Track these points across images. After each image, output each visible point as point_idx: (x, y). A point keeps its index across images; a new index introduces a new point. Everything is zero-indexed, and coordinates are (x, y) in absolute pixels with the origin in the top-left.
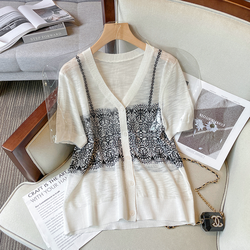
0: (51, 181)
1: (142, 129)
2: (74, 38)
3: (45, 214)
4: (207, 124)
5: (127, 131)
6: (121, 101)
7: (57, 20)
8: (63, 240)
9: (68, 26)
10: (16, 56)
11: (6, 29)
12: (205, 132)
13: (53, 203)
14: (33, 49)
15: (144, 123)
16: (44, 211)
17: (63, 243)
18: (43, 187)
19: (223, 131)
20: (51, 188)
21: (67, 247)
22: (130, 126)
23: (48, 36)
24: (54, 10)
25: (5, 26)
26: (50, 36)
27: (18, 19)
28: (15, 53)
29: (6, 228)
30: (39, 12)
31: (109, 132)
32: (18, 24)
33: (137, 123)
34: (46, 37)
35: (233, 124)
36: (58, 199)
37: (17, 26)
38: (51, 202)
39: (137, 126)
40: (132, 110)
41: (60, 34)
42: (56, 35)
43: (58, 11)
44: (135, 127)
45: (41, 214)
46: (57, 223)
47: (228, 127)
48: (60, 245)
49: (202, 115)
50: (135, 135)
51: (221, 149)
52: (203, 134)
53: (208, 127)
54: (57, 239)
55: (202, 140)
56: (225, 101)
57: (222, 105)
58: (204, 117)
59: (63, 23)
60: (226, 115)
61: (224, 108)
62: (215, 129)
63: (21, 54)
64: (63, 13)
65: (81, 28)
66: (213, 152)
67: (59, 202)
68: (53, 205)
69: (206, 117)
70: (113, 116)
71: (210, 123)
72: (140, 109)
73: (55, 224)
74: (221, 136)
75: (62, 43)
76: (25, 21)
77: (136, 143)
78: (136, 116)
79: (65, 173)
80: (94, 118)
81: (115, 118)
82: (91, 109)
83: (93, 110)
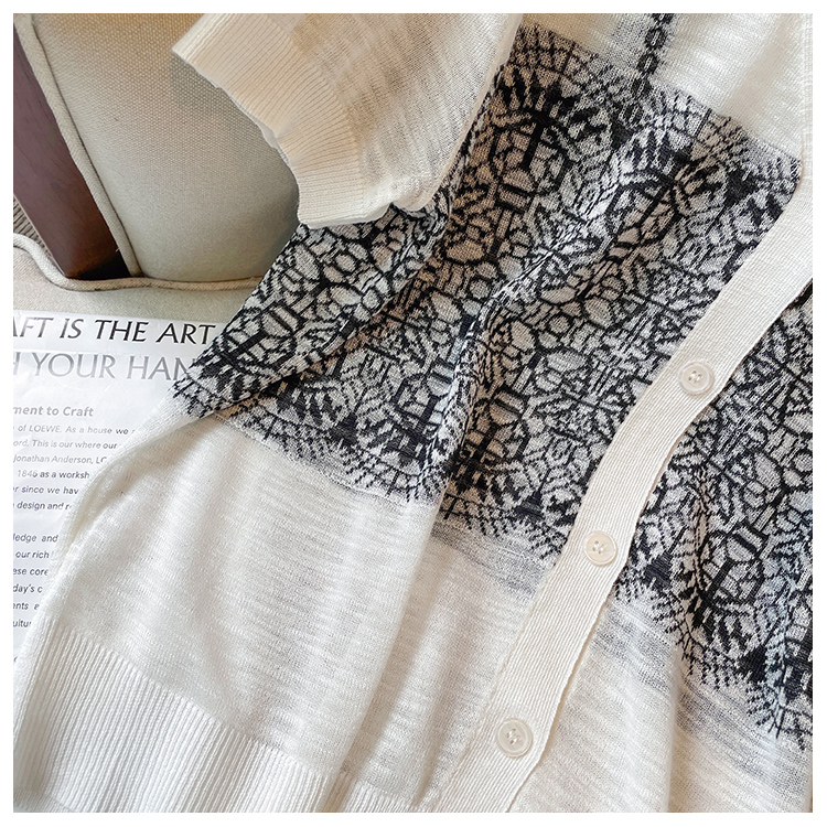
20: (75, 363)
36: (51, 453)
80: (615, 146)
81: (727, 231)
82: (640, 67)
83: (648, 88)
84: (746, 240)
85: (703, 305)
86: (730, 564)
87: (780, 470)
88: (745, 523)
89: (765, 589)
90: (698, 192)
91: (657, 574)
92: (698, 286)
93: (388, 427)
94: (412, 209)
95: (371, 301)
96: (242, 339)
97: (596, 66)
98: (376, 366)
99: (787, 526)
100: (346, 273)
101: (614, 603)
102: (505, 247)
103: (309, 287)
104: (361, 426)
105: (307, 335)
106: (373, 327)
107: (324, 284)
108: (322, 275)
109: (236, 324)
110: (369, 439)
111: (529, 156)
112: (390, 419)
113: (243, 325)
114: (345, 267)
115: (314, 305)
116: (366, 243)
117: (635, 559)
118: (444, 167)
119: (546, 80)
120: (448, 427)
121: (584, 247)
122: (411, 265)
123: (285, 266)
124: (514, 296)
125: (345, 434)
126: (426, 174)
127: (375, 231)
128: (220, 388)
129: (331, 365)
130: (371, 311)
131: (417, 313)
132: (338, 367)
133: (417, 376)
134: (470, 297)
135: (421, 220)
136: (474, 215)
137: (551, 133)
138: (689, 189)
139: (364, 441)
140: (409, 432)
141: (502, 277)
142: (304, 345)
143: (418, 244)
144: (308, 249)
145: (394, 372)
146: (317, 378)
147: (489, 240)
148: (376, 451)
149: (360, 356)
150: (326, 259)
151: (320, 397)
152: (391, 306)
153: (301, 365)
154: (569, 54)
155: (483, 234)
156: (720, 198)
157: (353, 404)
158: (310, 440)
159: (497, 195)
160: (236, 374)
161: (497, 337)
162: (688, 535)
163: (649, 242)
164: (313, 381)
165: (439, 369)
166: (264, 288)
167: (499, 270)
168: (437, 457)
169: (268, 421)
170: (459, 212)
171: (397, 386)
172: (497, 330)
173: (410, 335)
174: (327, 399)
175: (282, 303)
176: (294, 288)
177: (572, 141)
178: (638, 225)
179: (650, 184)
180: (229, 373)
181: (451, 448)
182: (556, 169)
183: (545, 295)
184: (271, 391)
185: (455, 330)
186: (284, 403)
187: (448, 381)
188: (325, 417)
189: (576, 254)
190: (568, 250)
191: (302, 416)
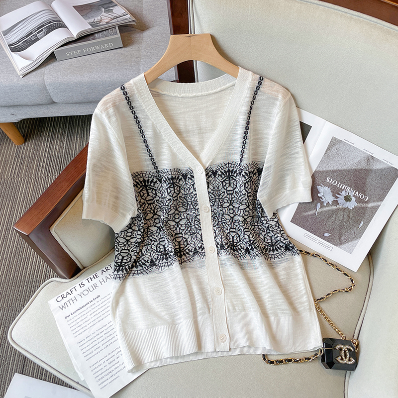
0: (89, 280)
1: (232, 202)
2: (133, 51)
3: (77, 329)
4: (340, 195)
5: (208, 204)
6: (198, 157)
7: (107, 23)
8: (103, 371)
9: (125, 32)
10: (46, 81)
11: (32, 38)
12: (335, 207)
13: (90, 313)
14: (69, 69)
15: (236, 192)
16: (77, 326)
17: (103, 375)
18: (78, 287)
19: (365, 209)
20: (88, 290)
21: (109, 380)
22: (213, 196)
23: (93, 49)
24: (106, 6)
25: (31, 33)
26: (95, 48)
27: (50, 22)
28: (44, 75)
29: (23, 346)
30: (82, 11)
31: (180, 206)
32: (49, 30)
33: (224, 192)
34: (89, 50)
35: (381, 198)
36: (97, 308)
37: (47, 33)
38: (87, 311)
39: (225, 196)
40: (216, 171)
41: (111, 45)
42: (105, 47)
43: (111, 7)
44: (221, 198)
45: (72, 328)
46: (94, 344)
47: (374, 201)
48: (98, 378)
49: (330, 180)
50: (221, 210)
51: (360, 237)
52: (333, 211)
53: (341, 200)
54: (94, 367)
55: (331, 221)
56: (370, 158)
57: (363, 165)
58: (335, 182)
59: (117, 27)
60: (371, 181)
61: (367, 170)
62: (352, 205)
63: (51, 77)
64: (118, 11)
65: (146, 34)
66: (347, 241)
67: (97, 312)
68: (90, 317)
69: (338, 184)
70: (185, 179)
71: (344, 194)
72: (229, 169)
73: (92, 345)
74: (362, 215)
75: (114, 60)
76: (60, 25)
77: (223, 224)
78: (222, 181)
79: (109, 268)
80: (161, 183)
81: (189, 184)
82: (155, 169)
83: (159, 171)
84: (193, 183)
85: (196, 197)
86: (233, 237)
87: (229, 215)
88: (230, 228)
89: (241, 237)
90: (179, 181)
91: (222, 247)
92: (192, 195)
93: (159, 256)
94: (135, 216)
95: (139, 237)
96: (120, 261)
97: (148, 173)
98: (149, 248)
99: (237, 224)
100: (130, 236)
101: (219, 257)
102: (156, 211)
103: (125, 243)
104: (154, 260)
105: (132, 252)
106: (143, 241)
107: (128, 241)
108: (126, 240)
109: (117, 259)
110: (158, 261)
111: (148, 193)
112: (159, 255)
113: (118, 258)
114: (129, 235)
115: (129, 246)
116: (131, 228)
117: (218, 247)
118: (136, 205)
119: (141, 179)
120: (170, 248)
121: (169, 202)
122: (142, 225)
123: (118, 243)
124: (164, 217)
125: (153, 263)
126: (133, 208)
127: (130, 224)
128: (123, 272)
129: (140, 254)
130: (140, 238)
131: (149, 233)
132: (142, 253)
133: (158, 244)
134: (156, 223)
135: (138, 216)
136: (146, 209)
137: (149, 187)
138: (178, 182)
139: (157, 262)
140: (164, 254)
141: (159, 216)
142: (132, 254)
143: (140, 221)
144: (120, 237)
145: (153, 246)
146: (139, 258)
147: (152, 211)
148: (161, 262)
149: (144, 248)
150: (125, 236)
151: (143, 261)
152: (143, 235)
153: (135, 257)
154: (142, 174)
155: (150, 211)
156: (184, 180)
157: (150, 258)
158: (147, 269)
159: (147, 203)
160: (124, 268)
161: (167, 227)
162: (223, 237)
163: (179, 193)
164: (139, 259)
165: (161, 240)
166: (117, 249)
167: (158, 215)
168: (172, 254)
169: (136, 272)
170: (143, 210)
171: (155, 248)
172: (166, 225)
173: (151, 238)
174: (144, 260)
175: (122, 249)
176: (123, 245)
177: (153, 186)
178: (175, 192)
179: (171, 185)
180: (122, 268)
181: (173, 251)
182: (154, 192)
183: (169, 213)
184: (133, 267)
185: (158, 231)
186: (137, 267)
187: (164, 241)
188: (146, 264)
189: (169, 204)
190: (167, 204)
191: (142, 267)
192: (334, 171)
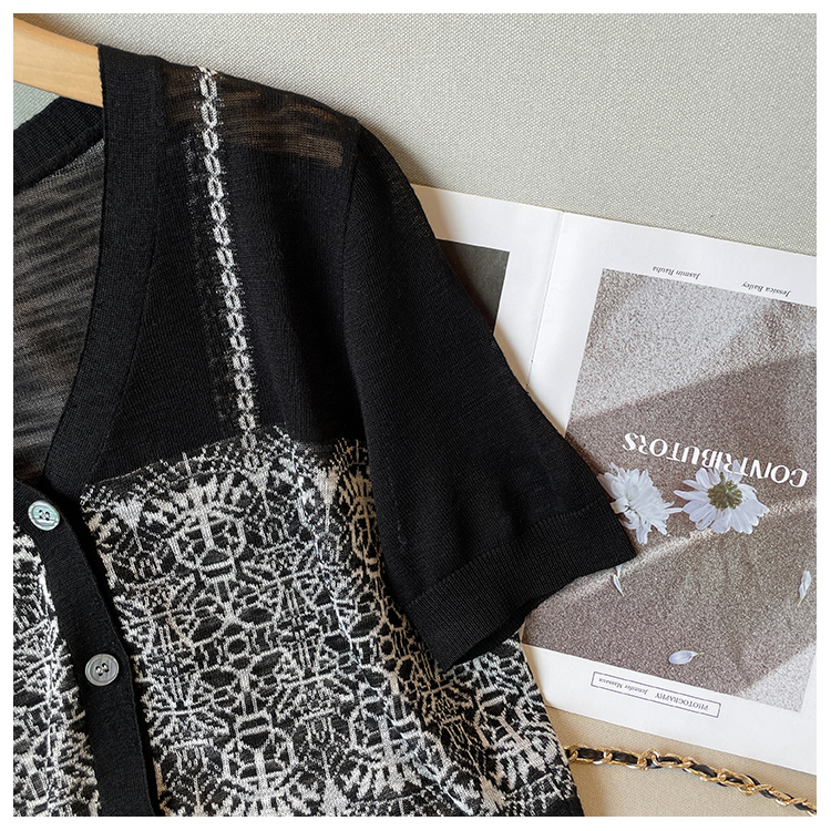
4: (689, 489)
53: (699, 506)
58: (659, 447)
62: (748, 515)
69: (671, 448)
71: (703, 481)
192: (643, 406)
